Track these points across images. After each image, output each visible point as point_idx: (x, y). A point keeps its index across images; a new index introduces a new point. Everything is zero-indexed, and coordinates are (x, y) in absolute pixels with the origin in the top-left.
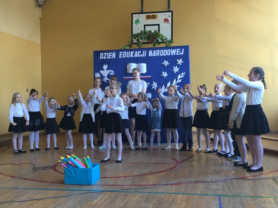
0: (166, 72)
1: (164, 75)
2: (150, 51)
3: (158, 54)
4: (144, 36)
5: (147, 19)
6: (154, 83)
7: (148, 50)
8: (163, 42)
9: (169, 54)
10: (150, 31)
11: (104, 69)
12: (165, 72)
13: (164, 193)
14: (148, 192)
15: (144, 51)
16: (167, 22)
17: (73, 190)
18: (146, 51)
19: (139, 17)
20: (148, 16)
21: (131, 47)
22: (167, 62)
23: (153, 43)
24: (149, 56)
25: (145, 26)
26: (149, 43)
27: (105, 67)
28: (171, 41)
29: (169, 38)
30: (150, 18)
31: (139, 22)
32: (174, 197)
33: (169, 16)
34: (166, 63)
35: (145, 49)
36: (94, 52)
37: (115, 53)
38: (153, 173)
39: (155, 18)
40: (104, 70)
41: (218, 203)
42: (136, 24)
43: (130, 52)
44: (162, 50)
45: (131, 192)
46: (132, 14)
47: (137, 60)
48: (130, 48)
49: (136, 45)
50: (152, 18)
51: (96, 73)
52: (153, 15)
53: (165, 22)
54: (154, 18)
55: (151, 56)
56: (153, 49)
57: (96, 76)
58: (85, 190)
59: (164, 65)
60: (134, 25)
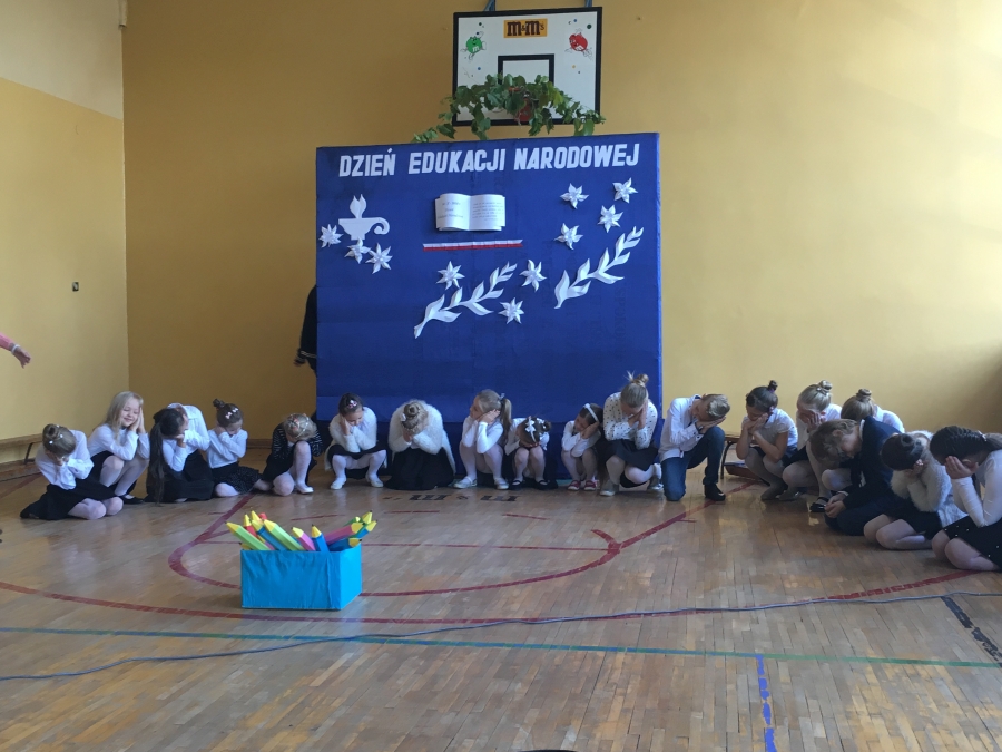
0: (576, 228)
1: (566, 237)
2: (518, 151)
3: (546, 163)
4: (498, 95)
5: (509, 34)
6: (532, 264)
7: (511, 146)
8: (567, 119)
9: (588, 165)
10: (520, 80)
11: (353, 211)
12: (570, 227)
13: (567, 648)
14: (508, 646)
15: (496, 151)
16: (580, 47)
17: (244, 637)
18: (503, 151)
20: (514, 24)
21: (451, 135)
22: (580, 190)
23: (531, 122)
24: (516, 168)
25: (502, 59)
26: (516, 124)
27: (358, 206)
28: (594, 118)
29: (588, 105)
30: (520, 34)
32: (599, 662)
33: (589, 27)
34: (574, 195)
35: (500, 144)
36: (319, 150)
37: (394, 156)
38: (528, 581)
39: (538, 33)
40: (353, 217)
41: (755, 682)
42: (468, 53)
43: (446, 154)
44: (563, 149)
45: (447, 643)
46: (457, 16)
47: (473, 184)
48: (447, 139)
49: (469, 128)
50: (527, 34)
51: (323, 229)
52: (532, 23)
54: (533, 33)
55: (523, 168)
56: (531, 144)
57: (323, 238)
58: (287, 638)
59: (569, 202)
60: (462, 55)
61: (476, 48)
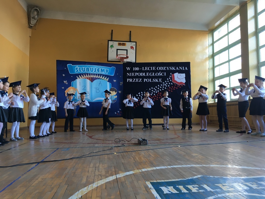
5: (119, 45)
16: (132, 49)
19: (113, 44)
20: (120, 43)
25: (117, 50)
26: (120, 62)
31: (113, 47)
33: (134, 45)
39: (124, 45)
46: (108, 41)
50: (122, 45)
52: (123, 43)
53: (131, 48)
60: (109, 48)
61: (112, 47)
